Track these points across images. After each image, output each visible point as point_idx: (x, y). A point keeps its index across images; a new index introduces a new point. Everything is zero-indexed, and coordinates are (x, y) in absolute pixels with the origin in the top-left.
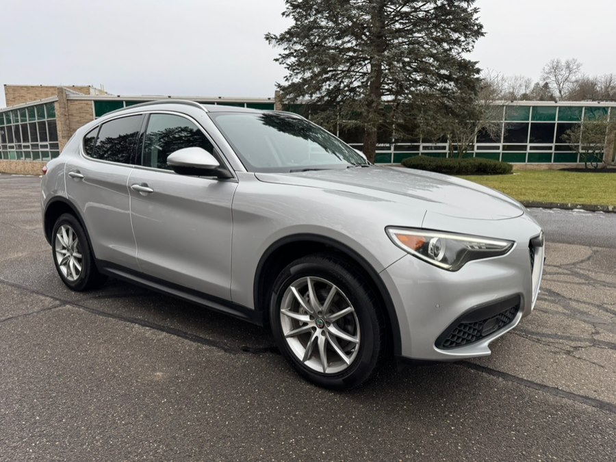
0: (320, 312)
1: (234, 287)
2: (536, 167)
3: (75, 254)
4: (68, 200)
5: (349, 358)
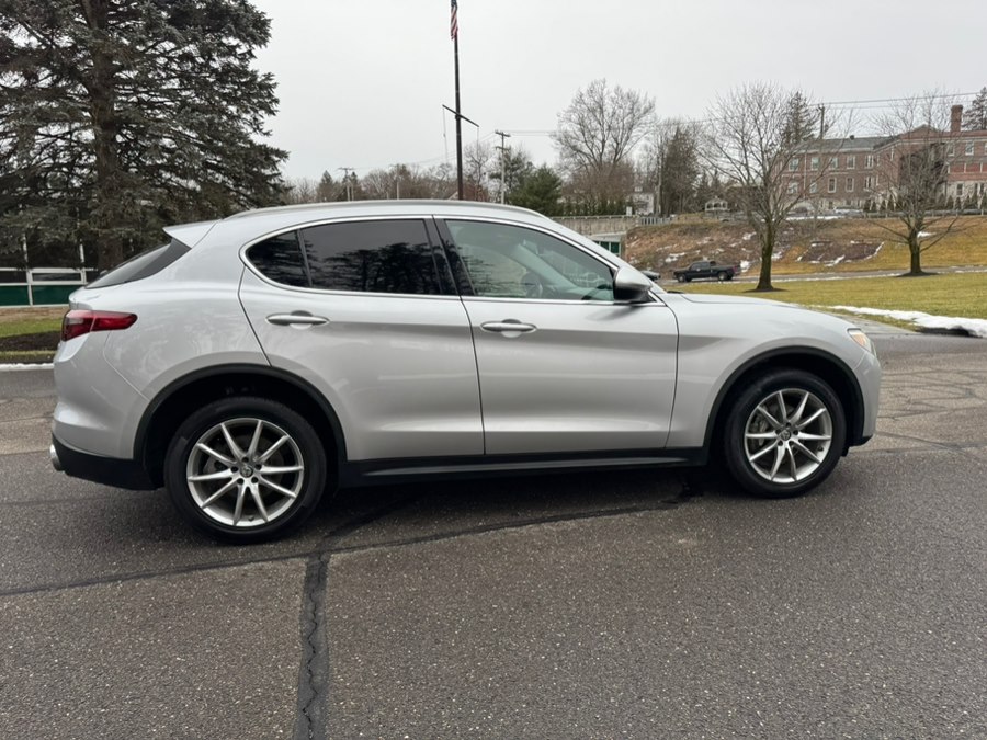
0: (788, 424)
1: (674, 428)
3: (266, 469)
4: (271, 368)
5: (821, 456)
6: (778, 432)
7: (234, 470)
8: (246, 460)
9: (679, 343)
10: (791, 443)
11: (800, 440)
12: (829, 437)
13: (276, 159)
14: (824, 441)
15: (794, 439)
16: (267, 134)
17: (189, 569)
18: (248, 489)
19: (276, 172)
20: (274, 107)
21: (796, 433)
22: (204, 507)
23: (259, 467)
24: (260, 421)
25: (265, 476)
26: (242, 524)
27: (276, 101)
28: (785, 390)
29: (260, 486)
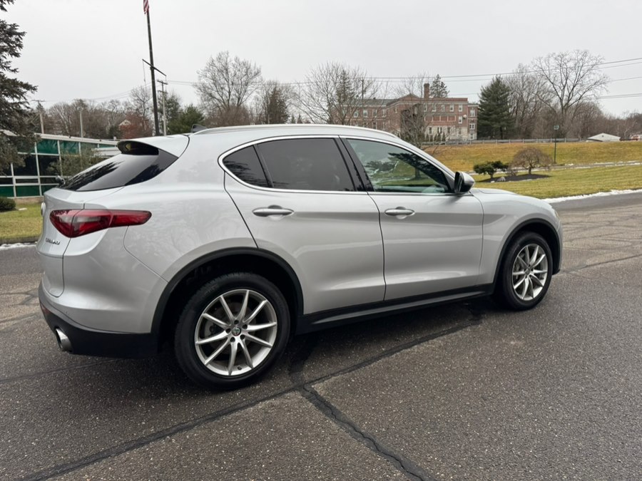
0: (530, 265)
1: (481, 272)
2: (26, 201)
3: (251, 328)
4: (258, 249)
5: (543, 282)
6: (525, 270)
7: (228, 331)
8: (236, 322)
9: (483, 218)
10: (530, 276)
11: (535, 274)
12: (546, 271)
13: (24, 90)
14: (544, 273)
15: (532, 274)
16: (14, 71)
17: (216, 416)
18: (239, 345)
19: (22, 100)
20: (18, 50)
21: (532, 270)
22: (207, 364)
23: (245, 326)
24: (248, 291)
25: (250, 333)
26: (236, 373)
27: (20, 46)
28: (529, 245)
29: (246, 341)
